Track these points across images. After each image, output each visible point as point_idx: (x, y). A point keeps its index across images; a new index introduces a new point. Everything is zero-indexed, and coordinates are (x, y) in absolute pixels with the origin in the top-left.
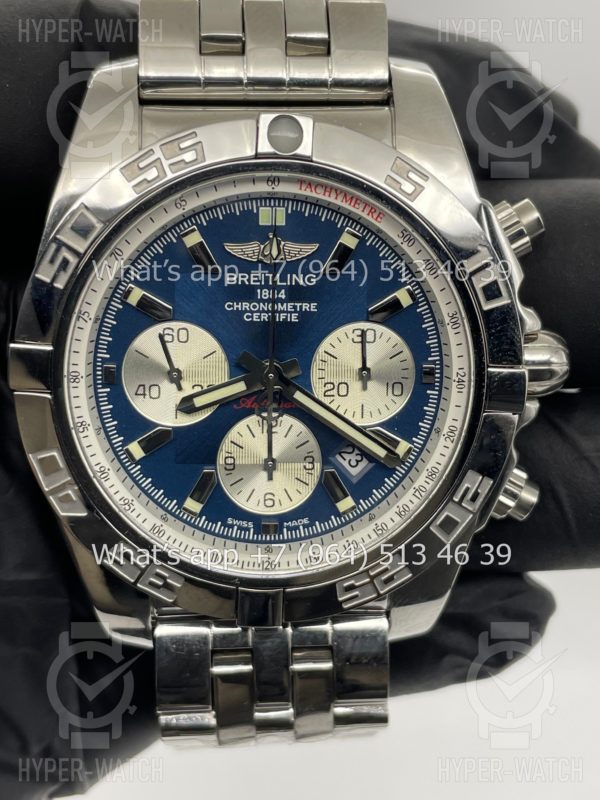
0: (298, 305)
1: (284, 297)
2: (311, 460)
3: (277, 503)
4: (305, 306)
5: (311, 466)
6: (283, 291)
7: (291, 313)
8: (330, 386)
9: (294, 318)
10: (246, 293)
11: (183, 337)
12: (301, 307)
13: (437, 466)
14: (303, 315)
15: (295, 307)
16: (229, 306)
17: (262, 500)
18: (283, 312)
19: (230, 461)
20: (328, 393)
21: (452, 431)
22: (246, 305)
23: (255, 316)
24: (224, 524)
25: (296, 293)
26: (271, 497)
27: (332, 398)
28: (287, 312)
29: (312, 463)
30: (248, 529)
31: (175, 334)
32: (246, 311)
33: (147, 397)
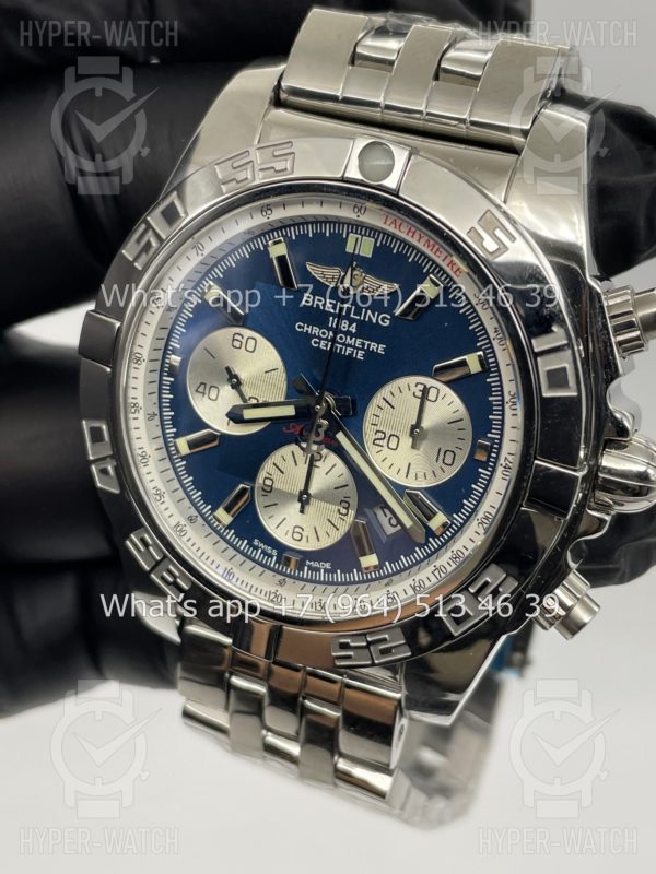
0: (367, 343)
1: (354, 331)
2: (346, 505)
3: (304, 539)
4: (374, 346)
5: (344, 511)
6: (355, 325)
7: (358, 349)
8: (380, 435)
9: (360, 355)
10: (318, 317)
11: (250, 347)
12: (369, 345)
13: (464, 550)
14: (369, 354)
15: (363, 344)
16: (300, 327)
17: (291, 532)
18: (350, 346)
19: (268, 482)
20: (378, 442)
21: (487, 518)
22: (316, 330)
23: (323, 343)
24: (250, 544)
25: (366, 330)
26: (300, 530)
27: (380, 448)
28: (354, 347)
29: (347, 509)
30: (271, 556)
31: (244, 341)
32: (314, 336)
33: (206, 396)
